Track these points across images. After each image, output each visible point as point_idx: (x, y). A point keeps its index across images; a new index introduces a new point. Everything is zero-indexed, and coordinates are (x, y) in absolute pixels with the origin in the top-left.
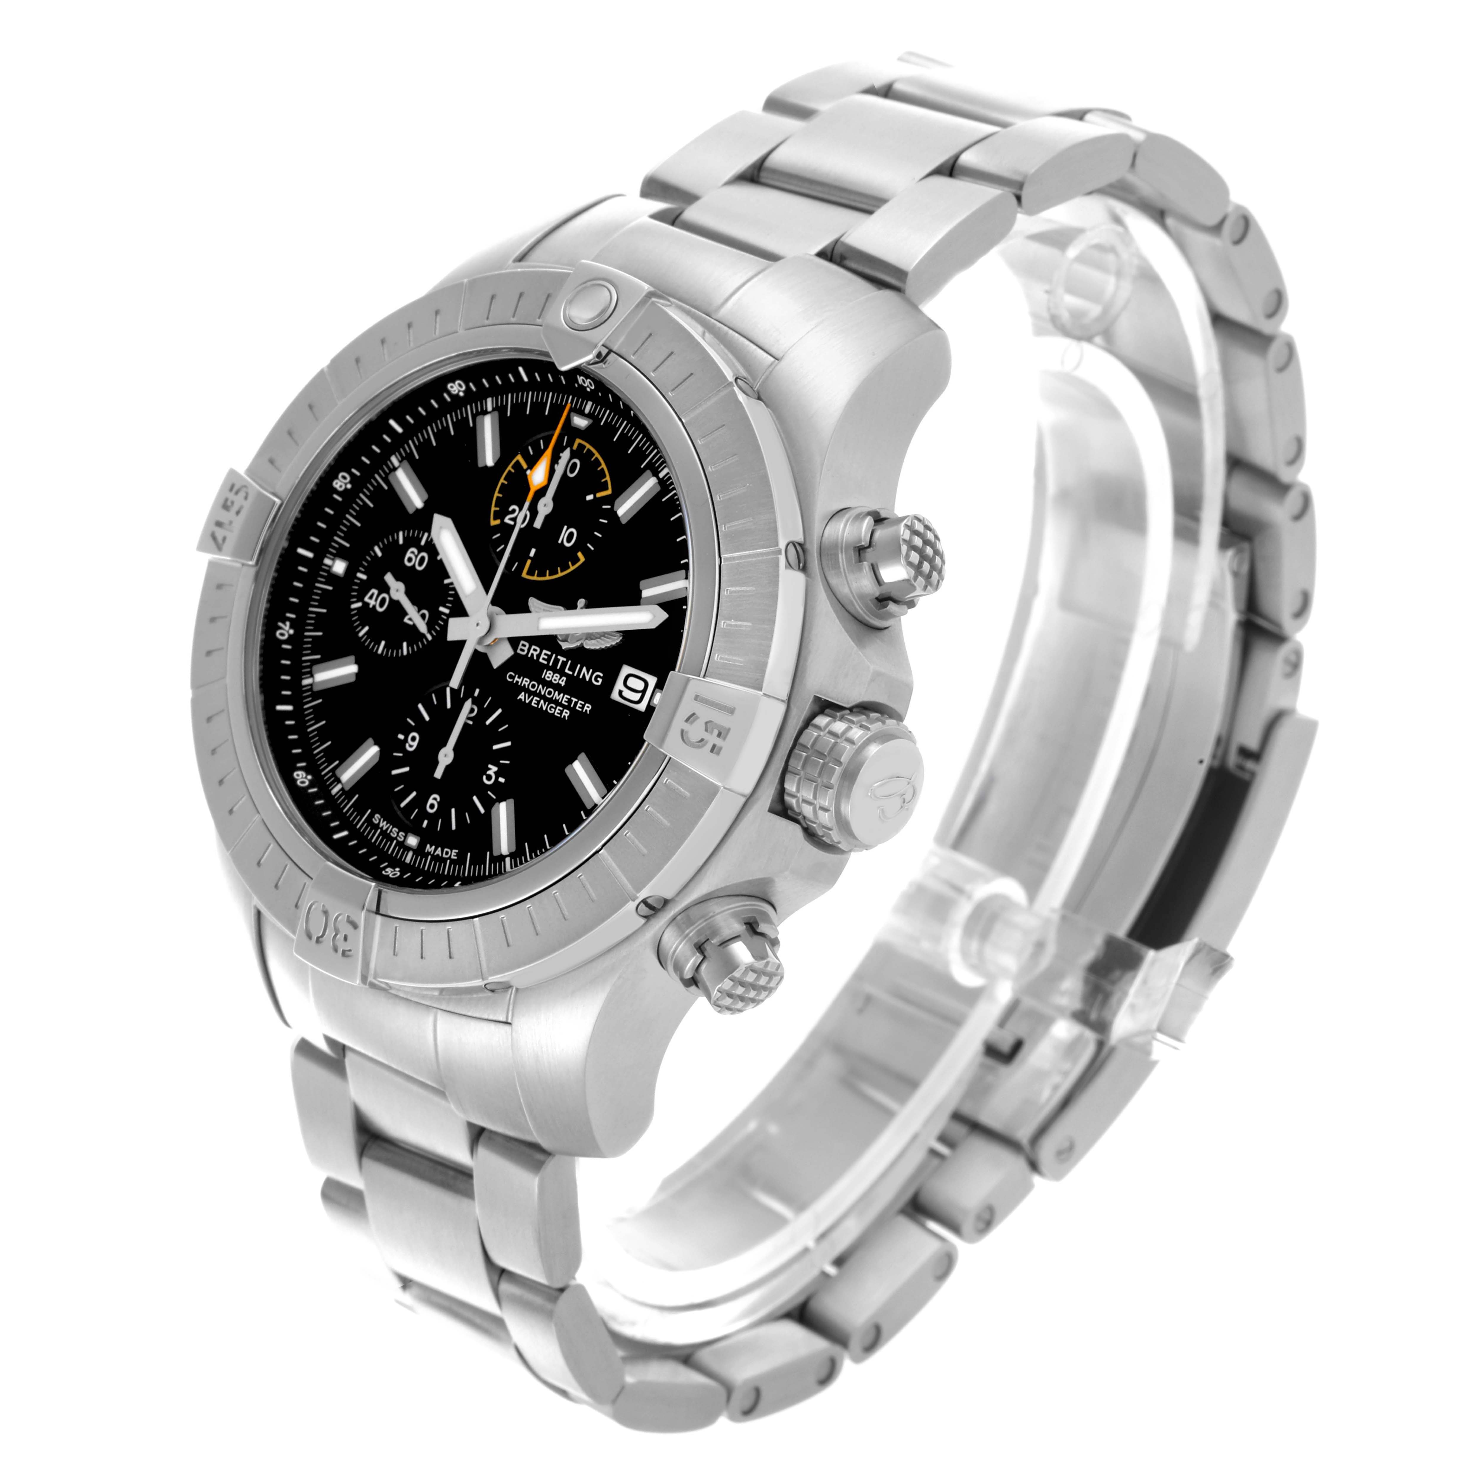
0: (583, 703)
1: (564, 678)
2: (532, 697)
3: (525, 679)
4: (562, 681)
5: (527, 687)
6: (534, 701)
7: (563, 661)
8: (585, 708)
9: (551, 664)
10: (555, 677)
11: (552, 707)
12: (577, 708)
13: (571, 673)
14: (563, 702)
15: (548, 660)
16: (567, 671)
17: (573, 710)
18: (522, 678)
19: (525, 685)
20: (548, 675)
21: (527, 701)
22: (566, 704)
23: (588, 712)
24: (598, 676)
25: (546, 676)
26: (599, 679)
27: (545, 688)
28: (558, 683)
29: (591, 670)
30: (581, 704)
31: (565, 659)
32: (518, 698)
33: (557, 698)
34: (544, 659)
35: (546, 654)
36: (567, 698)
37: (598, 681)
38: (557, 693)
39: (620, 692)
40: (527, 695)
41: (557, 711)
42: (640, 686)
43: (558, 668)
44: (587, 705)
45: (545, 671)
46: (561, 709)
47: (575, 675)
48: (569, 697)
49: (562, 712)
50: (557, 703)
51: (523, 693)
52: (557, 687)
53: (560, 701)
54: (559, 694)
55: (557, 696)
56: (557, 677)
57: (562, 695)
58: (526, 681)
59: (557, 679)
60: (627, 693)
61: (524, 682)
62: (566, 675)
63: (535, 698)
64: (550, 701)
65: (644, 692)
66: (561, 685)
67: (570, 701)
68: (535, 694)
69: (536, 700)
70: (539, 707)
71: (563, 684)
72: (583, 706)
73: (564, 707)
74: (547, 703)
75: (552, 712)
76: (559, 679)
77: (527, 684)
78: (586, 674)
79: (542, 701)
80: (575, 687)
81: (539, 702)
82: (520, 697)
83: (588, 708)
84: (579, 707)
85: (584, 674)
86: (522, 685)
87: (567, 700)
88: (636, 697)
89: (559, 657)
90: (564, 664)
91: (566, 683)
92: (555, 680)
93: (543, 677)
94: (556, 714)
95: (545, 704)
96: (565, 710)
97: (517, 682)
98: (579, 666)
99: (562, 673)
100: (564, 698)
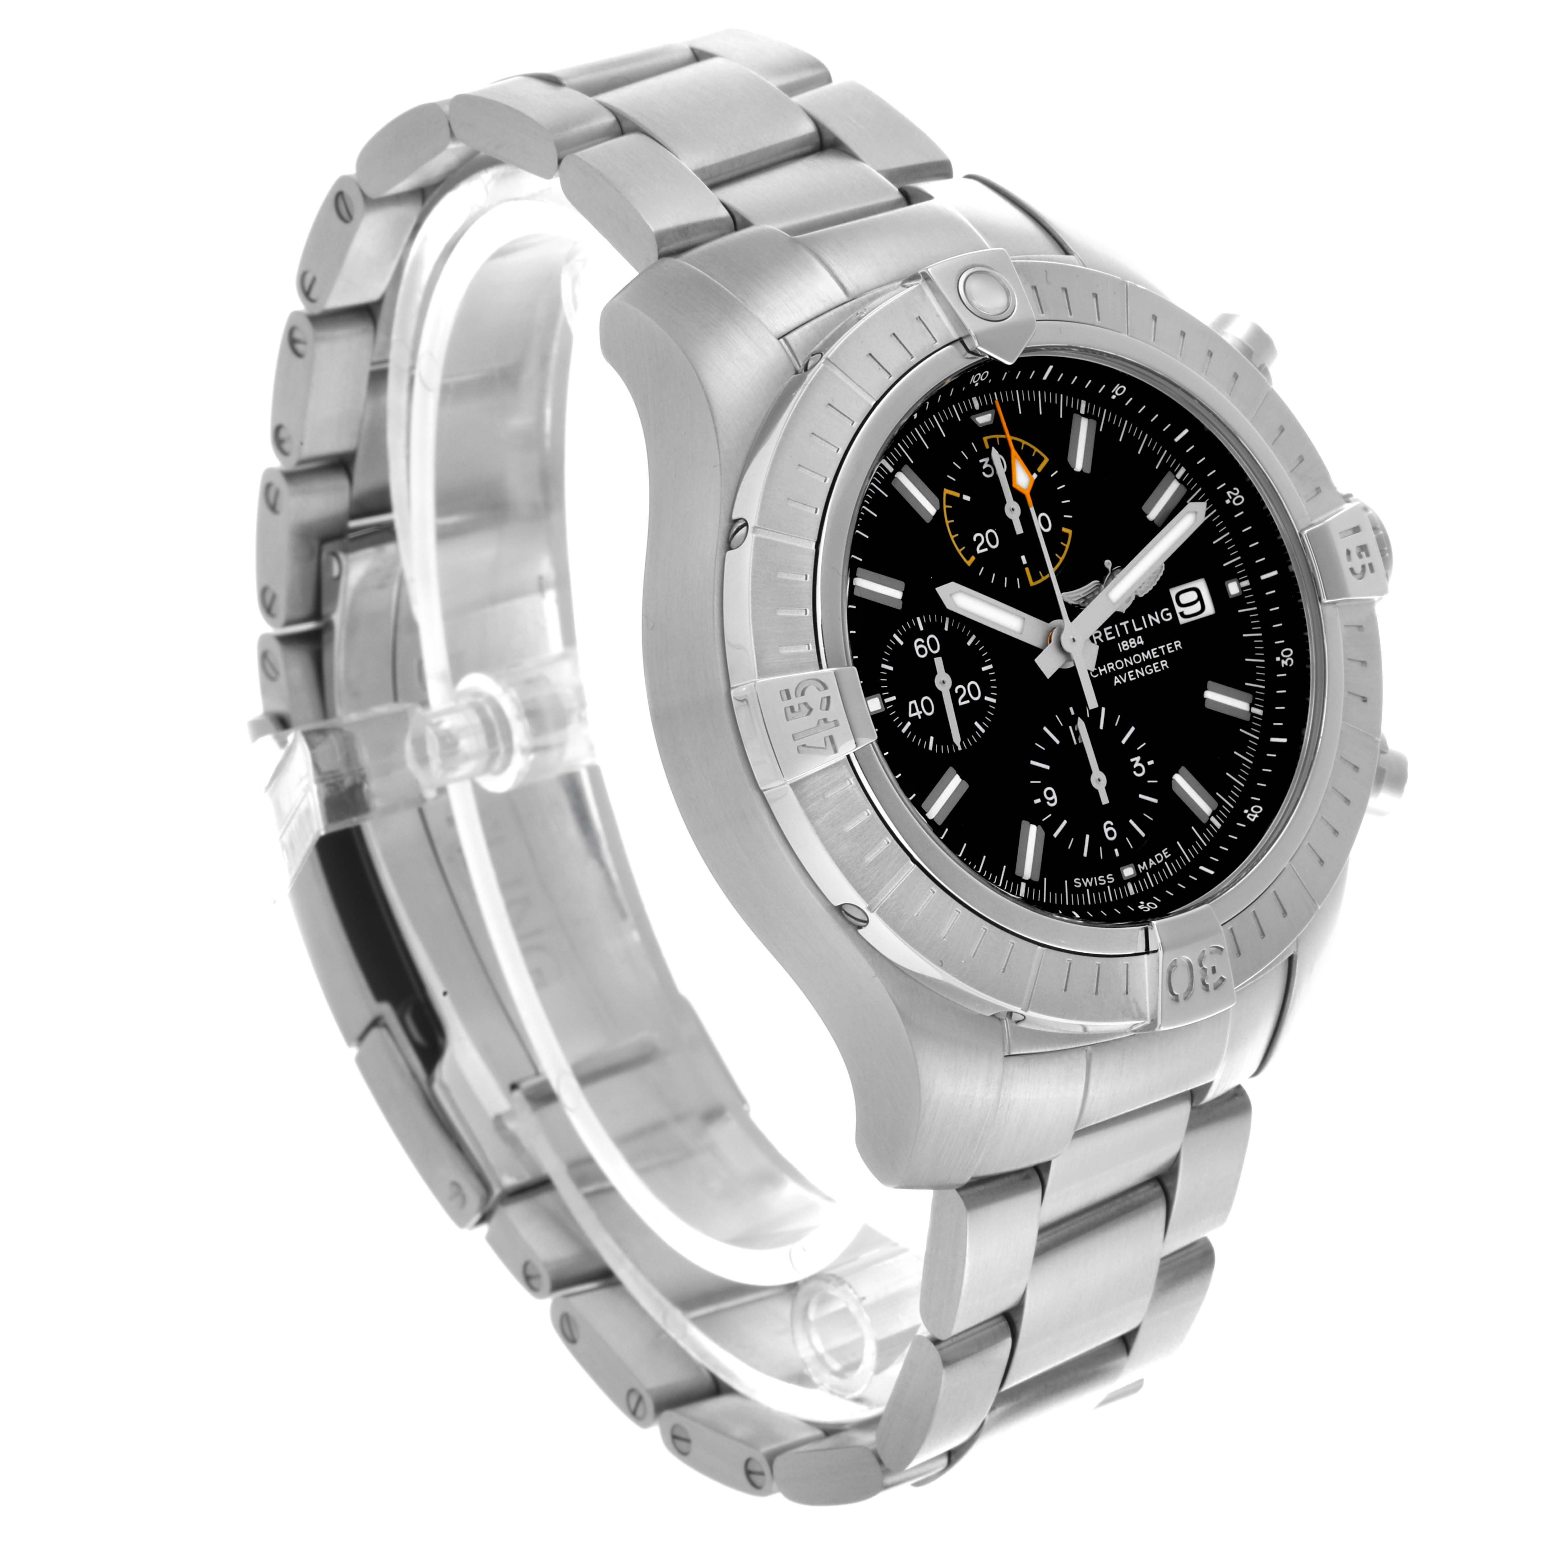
0: (1171, 644)
1: (1140, 637)
2: (1125, 674)
3: (1108, 665)
4: (1140, 640)
5: (1114, 670)
6: (1130, 676)
7: (1127, 625)
8: (1176, 646)
9: (1119, 636)
10: (1131, 643)
11: (1148, 669)
12: (1170, 652)
13: (1141, 629)
14: (1154, 657)
15: (1114, 634)
16: (1136, 630)
17: (1167, 657)
18: (1104, 666)
19: (1111, 670)
20: (1124, 646)
21: (1125, 681)
22: (1158, 656)
23: (1181, 648)
24: (1165, 613)
25: (1123, 648)
26: (1168, 614)
27: (1130, 658)
28: (1138, 645)
29: (1156, 613)
30: (1170, 646)
31: (1127, 622)
32: (1115, 685)
33: (1147, 658)
34: (1110, 636)
35: (1108, 631)
36: (1154, 651)
37: (1168, 617)
38: (1143, 654)
39: (1182, 614)
40: (1120, 676)
41: (1155, 668)
42: (1193, 596)
43: (1127, 633)
44: (1175, 643)
45: (1119, 644)
46: (1157, 663)
47: (1146, 627)
48: (1155, 649)
49: (1159, 665)
50: (1150, 661)
51: (1116, 678)
52: (1140, 649)
53: (1151, 658)
54: (1146, 654)
55: (1144, 656)
56: (1132, 641)
57: (1148, 652)
58: (1110, 666)
59: (1134, 642)
60: (1188, 611)
61: (1109, 668)
62: (1139, 633)
63: (1129, 673)
64: (1143, 664)
65: (1200, 598)
66: (1141, 644)
67: (1159, 652)
68: (1126, 670)
69: (1131, 674)
70: (1138, 677)
71: (1142, 642)
72: (1173, 646)
73: (1158, 660)
74: (1142, 669)
75: (1152, 672)
76: (1136, 642)
77: (1112, 667)
78: (1154, 619)
79: (1137, 671)
80: (1154, 636)
81: (1134, 674)
82: (1116, 682)
83: (1178, 644)
84: (1171, 650)
85: (1152, 620)
86: (1110, 671)
87: (1156, 653)
88: (1197, 607)
89: (1121, 624)
90: (1130, 626)
91: (1143, 640)
92: (1133, 645)
93: (1121, 651)
94: (1156, 671)
95: (1141, 671)
96: (1161, 662)
97: (1103, 672)
98: (1143, 617)
99: (1134, 635)
100: (1152, 653)
